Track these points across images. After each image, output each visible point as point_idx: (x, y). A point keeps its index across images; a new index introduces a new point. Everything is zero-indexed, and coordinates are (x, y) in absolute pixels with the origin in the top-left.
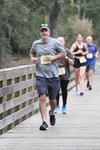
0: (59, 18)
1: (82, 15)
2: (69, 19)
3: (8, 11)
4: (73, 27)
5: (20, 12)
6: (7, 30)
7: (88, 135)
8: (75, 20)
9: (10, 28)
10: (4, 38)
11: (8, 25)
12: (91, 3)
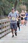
0: (17, 5)
1: (23, 4)
2: (20, 5)
3: (3, 3)
4: (21, 8)
5: (6, 3)
6: (2, 8)
7: (25, 39)
8: (22, 5)
9: (3, 8)
10: (2, 11)
11: (3, 7)
12: (26, 1)
